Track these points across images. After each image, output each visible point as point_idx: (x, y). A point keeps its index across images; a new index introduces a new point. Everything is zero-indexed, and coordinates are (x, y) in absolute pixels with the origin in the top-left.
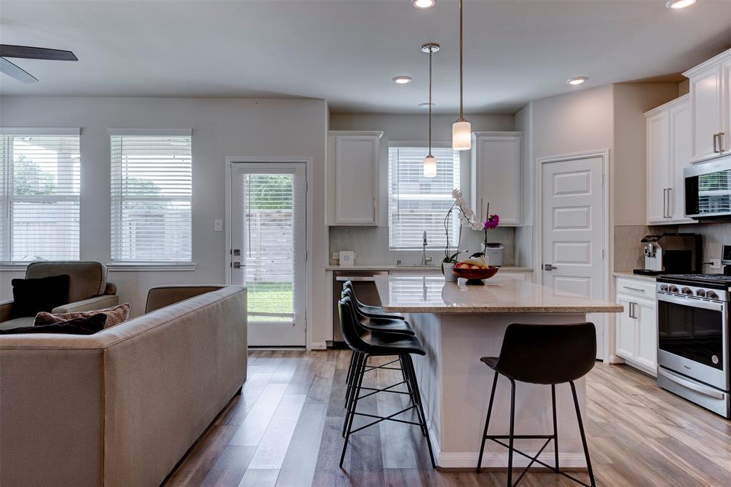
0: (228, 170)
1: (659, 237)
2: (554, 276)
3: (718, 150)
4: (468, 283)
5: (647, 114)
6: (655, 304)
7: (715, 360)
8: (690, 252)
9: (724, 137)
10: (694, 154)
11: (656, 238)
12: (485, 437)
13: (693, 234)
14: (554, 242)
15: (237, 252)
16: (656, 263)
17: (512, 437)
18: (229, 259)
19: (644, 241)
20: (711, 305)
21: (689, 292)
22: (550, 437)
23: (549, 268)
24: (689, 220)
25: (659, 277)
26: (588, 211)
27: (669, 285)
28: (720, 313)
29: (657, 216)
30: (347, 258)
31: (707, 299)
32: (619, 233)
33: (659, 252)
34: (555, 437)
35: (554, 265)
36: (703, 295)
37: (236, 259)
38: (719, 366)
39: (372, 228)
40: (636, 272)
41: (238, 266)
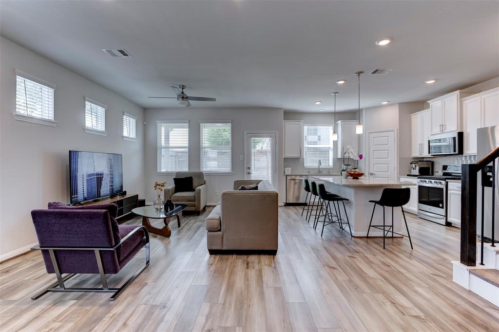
0: (245, 136)
1: (418, 162)
2: (374, 177)
3: (441, 130)
4: (353, 178)
5: (411, 115)
6: (417, 187)
7: (441, 205)
8: (429, 168)
9: (443, 126)
10: (432, 132)
11: (416, 163)
12: (370, 226)
13: (430, 161)
14: (374, 164)
15: (249, 168)
16: (416, 172)
17: (384, 226)
18: (246, 171)
19: (411, 163)
20: (439, 186)
21: (431, 182)
22: (391, 226)
23: (372, 174)
24: (429, 156)
25: (419, 177)
26: (388, 152)
27: (423, 180)
28: (443, 189)
29: (416, 154)
30: (288, 170)
31: (438, 184)
32: (401, 160)
33: (417, 168)
34: (392, 226)
35: (374, 173)
36: (436, 183)
37: (249, 171)
38: (442, 207)
39: (298, 159)
40: (408, 175)
41: (249, 173)
